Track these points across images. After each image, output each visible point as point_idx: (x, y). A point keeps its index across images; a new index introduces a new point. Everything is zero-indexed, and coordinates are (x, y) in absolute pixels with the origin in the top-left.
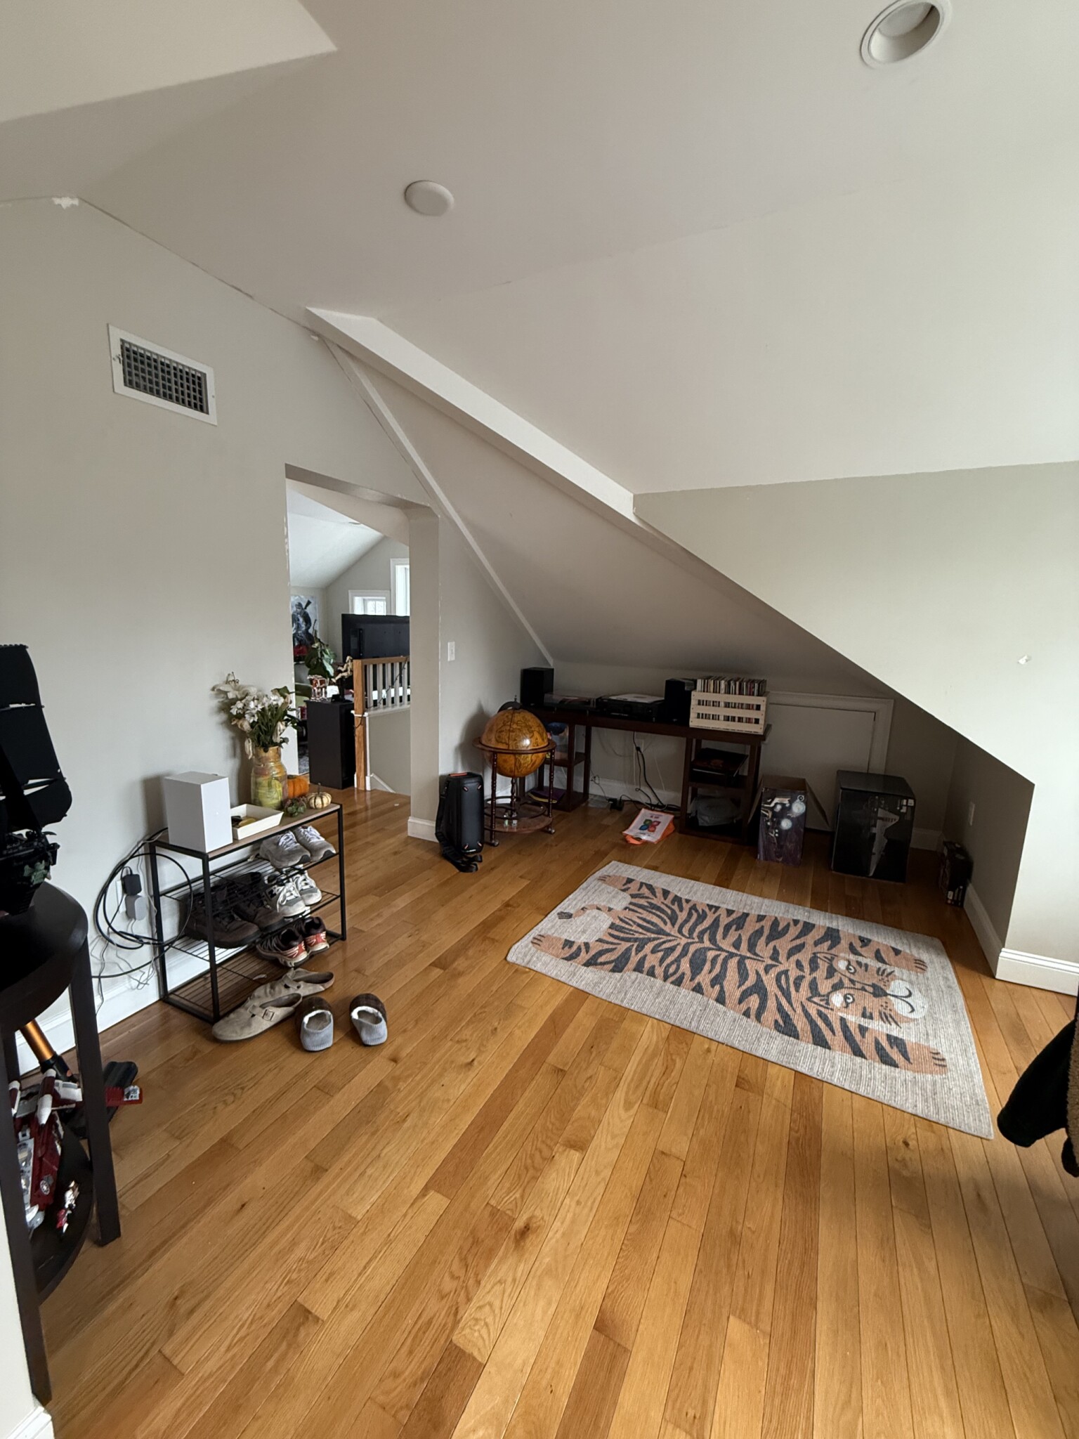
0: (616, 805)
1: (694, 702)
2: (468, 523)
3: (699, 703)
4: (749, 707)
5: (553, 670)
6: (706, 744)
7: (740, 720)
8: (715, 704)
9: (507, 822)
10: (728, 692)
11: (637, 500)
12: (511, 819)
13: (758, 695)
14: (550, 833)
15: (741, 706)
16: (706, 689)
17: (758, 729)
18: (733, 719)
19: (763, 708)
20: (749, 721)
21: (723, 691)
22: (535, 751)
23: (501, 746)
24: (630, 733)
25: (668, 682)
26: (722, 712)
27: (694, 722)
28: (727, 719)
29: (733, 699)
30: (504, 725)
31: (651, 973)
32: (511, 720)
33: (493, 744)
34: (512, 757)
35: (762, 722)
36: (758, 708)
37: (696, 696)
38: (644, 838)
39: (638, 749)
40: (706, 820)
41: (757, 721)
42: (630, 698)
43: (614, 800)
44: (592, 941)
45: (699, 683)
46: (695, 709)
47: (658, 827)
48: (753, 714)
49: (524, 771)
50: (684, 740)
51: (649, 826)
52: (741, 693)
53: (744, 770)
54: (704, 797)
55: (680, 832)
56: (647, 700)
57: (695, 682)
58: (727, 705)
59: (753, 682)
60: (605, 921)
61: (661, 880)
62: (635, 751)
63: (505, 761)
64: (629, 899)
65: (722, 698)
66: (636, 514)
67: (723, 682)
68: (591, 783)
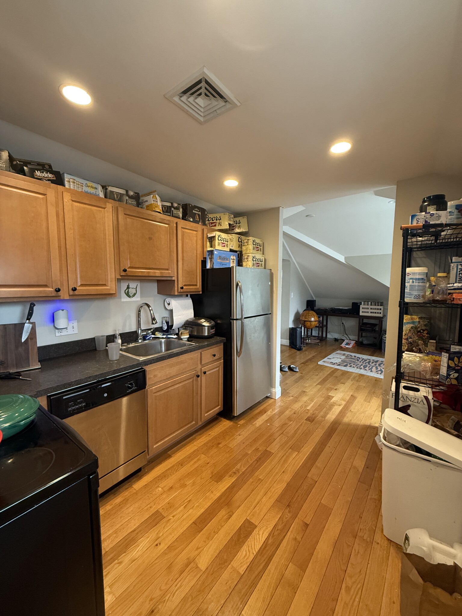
0: (336, 340)
1: (361, 308)
2: (298, 263)
3: (363, 308)
4: (378, 309)
5: (315, 300)
6: (365, 321)
7: (375, 313)
8: (367, 308)
9: (307, 340)
10: (371, 305)
11: (345, 258)
12: (308, 340)
13: (381, 306)
14: (319, 345)
15: (375, 309)
16: (364, 304)
17: (381, 315)
18: (373, 313)
19: (382, 309)
20: (378, 313)
21: (370, 305)
22: (315, 321)
23: (306, 320)
24: (340, 318)
25: (353, 303)
26: (370, 311)
27: (361, 314)
28: (371, 312)
29: (372, 307)
30: (307, 314)
31: (354, 367)
32: (309, 313)
33: (304, 319)
34: (309, 322)
35: (382, 313)
36: (381, 309)
37: (361, 306)
38: (347, 346)
39: (343, 323)
40: (365, 342)
41: (380, 313)
42: (341, 308)
43: (336, 338)
44: (337, 362)
45: (362, 303)
46: (361, 310)
47: (351, 344)
48: (379, 311)
49: (312, 326)
50: (358, 319)
51: (348, 344)
52: (375, 305)
53: (377, 328)
54: (364, 337)
55: (358, 346)
56: (346, 308)
57: (361, 303)
58: (371, 309)
59: (379, 302)
60: (340, 360)
61: (353, 354)
62: (342, 324)
63: (307, 324)
64: (345, 357)
65: (370, 307)
66: (345, 261)
67: (370, 302)
68: (328, 334)
